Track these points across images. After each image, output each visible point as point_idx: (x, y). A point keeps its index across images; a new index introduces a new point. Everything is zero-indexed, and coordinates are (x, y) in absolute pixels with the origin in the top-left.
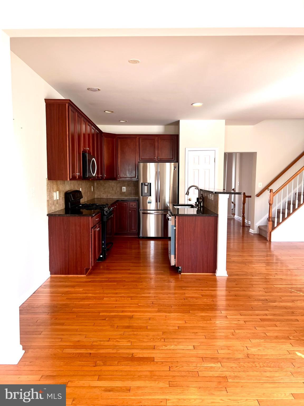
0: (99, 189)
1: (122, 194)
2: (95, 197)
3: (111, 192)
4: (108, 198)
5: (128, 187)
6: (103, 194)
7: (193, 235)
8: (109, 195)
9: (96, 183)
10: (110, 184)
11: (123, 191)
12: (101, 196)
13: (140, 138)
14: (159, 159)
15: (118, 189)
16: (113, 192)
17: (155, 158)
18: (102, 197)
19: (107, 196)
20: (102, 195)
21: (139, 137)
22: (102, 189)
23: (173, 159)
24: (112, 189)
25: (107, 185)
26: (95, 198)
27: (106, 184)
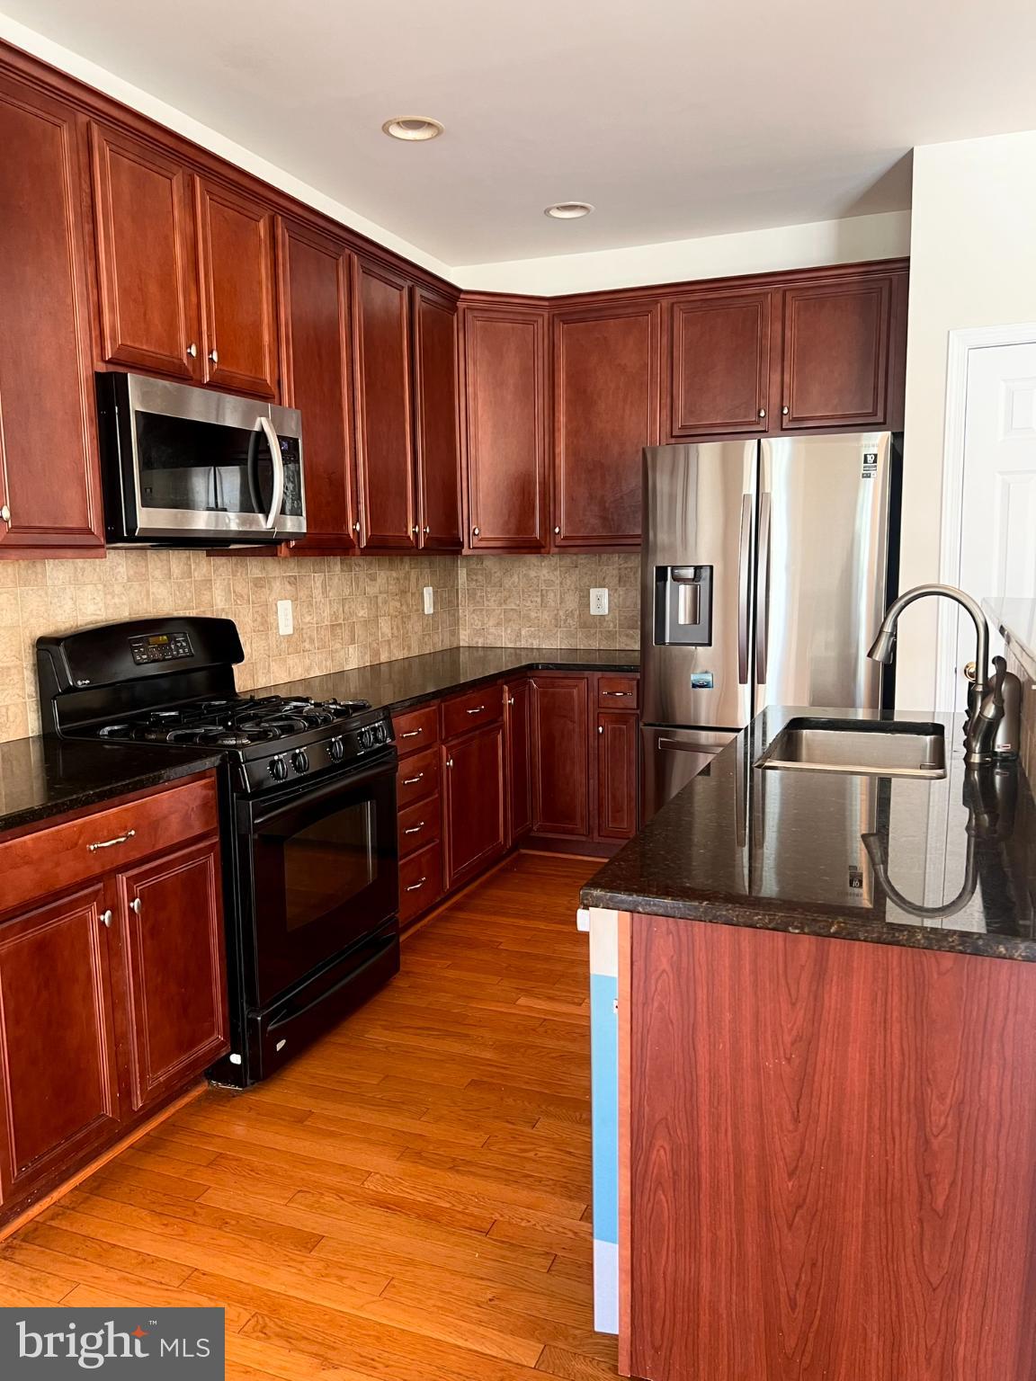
0: (478, 598)
1: (590, 624)
2: (461, 645)
3: (533, 615)
4: (518, 645)
5: (621, 591)
6: (498, 624)
7: (796, 1120)
8: (523, 633)
9: (465, 571)
10: (532, 574)
11: (594, 611)
12: (490, 637)
13: (676, 308)
14: (785, 419)
15: (572, 602)
16: (546, 616)
17: (762, 414)
18: (491, 642)
19: (519, 635)
20: (492, 630)
21: (673, 299)
22: (492, 604)
23: (874, 414)
24: (539, 600)
25: (515, 578)
26: (458, 648)
27: (511, 576)
